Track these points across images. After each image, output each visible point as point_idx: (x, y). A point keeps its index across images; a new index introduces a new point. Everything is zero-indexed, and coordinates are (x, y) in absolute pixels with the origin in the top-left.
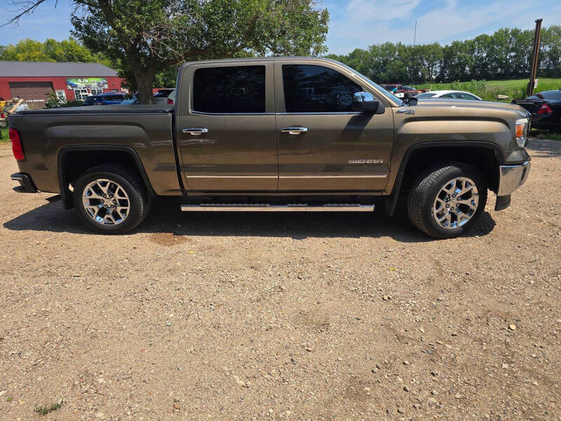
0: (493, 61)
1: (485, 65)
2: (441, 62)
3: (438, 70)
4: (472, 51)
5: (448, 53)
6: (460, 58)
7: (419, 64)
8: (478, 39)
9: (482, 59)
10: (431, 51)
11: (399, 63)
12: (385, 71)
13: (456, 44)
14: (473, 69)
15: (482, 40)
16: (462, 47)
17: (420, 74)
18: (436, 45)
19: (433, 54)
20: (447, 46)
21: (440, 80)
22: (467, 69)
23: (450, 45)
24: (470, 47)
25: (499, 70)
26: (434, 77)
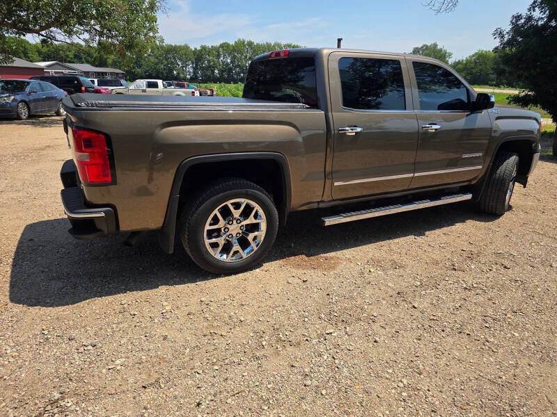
0: (236, 67)
1: (230, 70)
2: (193, 63)
3: (191, 71)
4: (218, 56)
5: (198, 55)
6: (209, 61)
7: (172, 63)
8: (222, 46)
9: (228, 64)
10: (183, 52)
11: (153, 59)
12: (140, 66)
13: (204, 48)
14: (222, 72)
15: (225, 46)
16: (209, 52)
17: (175, 73)
18: (186, 47)
19: (185, 54)
20: (196, 49)
21: (193, 80)
22: (216, 71)
23: (199, 48)
24: (216, 51)
25: (242, 75)
26: (188, 77)
